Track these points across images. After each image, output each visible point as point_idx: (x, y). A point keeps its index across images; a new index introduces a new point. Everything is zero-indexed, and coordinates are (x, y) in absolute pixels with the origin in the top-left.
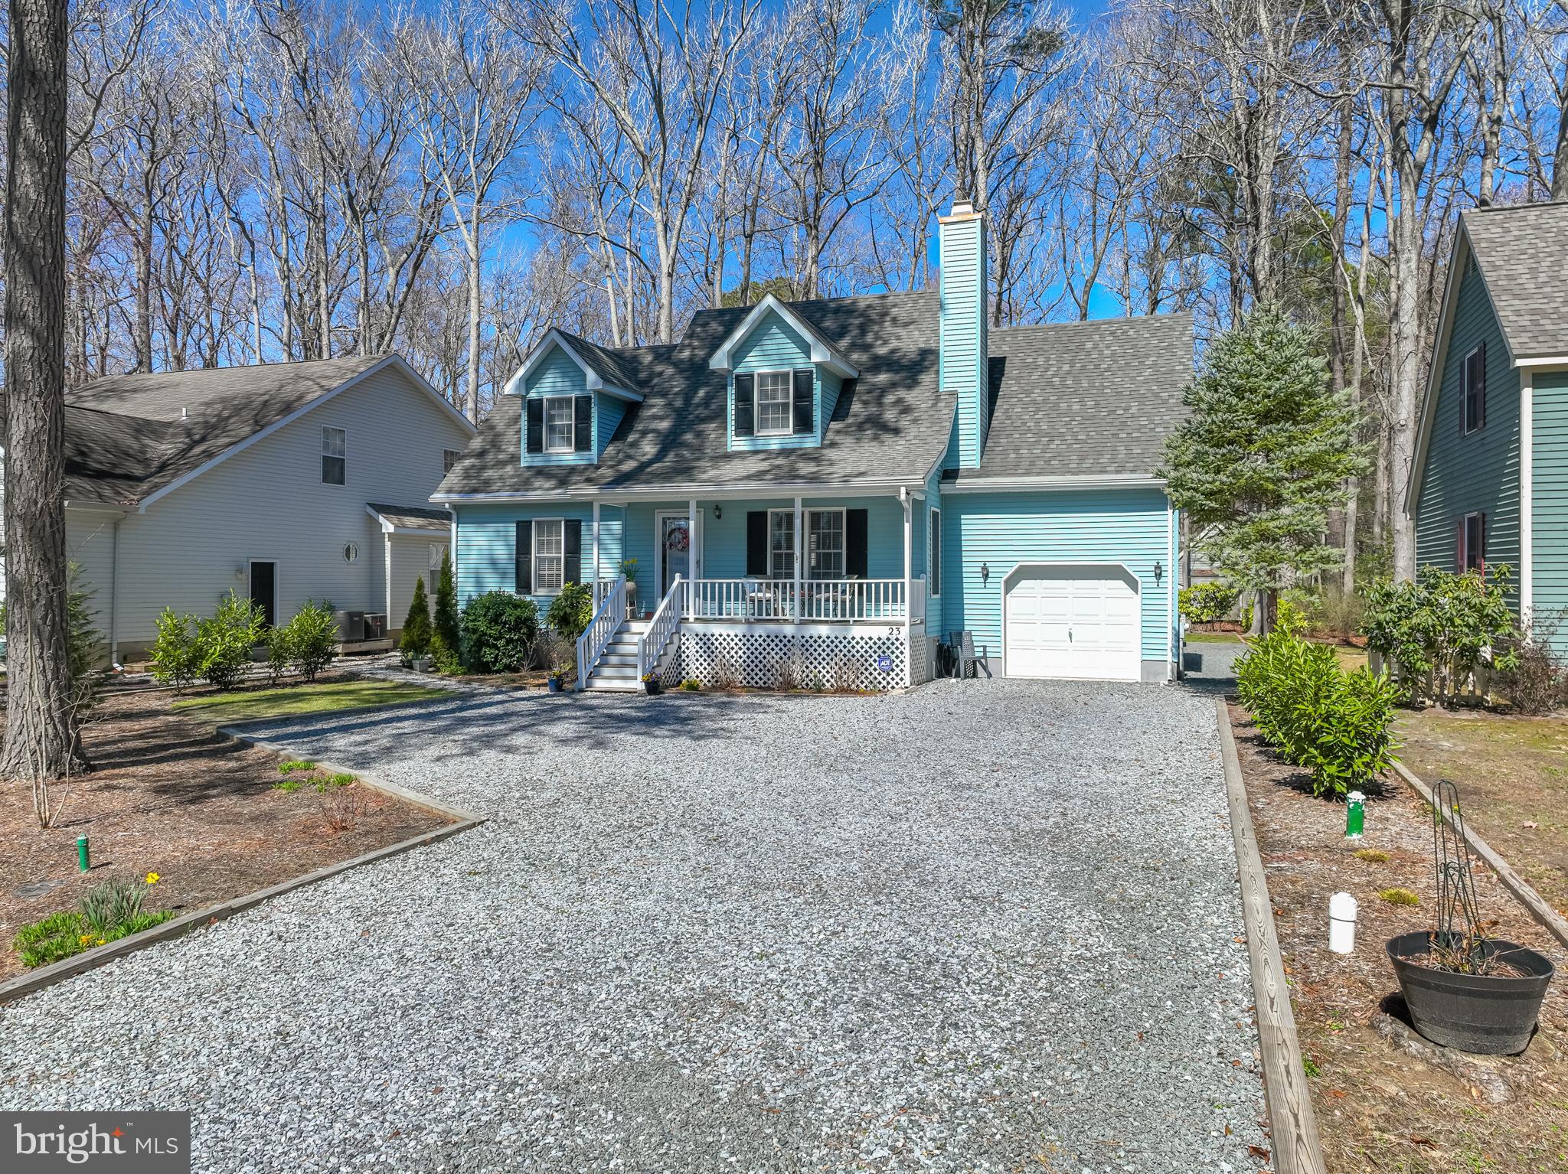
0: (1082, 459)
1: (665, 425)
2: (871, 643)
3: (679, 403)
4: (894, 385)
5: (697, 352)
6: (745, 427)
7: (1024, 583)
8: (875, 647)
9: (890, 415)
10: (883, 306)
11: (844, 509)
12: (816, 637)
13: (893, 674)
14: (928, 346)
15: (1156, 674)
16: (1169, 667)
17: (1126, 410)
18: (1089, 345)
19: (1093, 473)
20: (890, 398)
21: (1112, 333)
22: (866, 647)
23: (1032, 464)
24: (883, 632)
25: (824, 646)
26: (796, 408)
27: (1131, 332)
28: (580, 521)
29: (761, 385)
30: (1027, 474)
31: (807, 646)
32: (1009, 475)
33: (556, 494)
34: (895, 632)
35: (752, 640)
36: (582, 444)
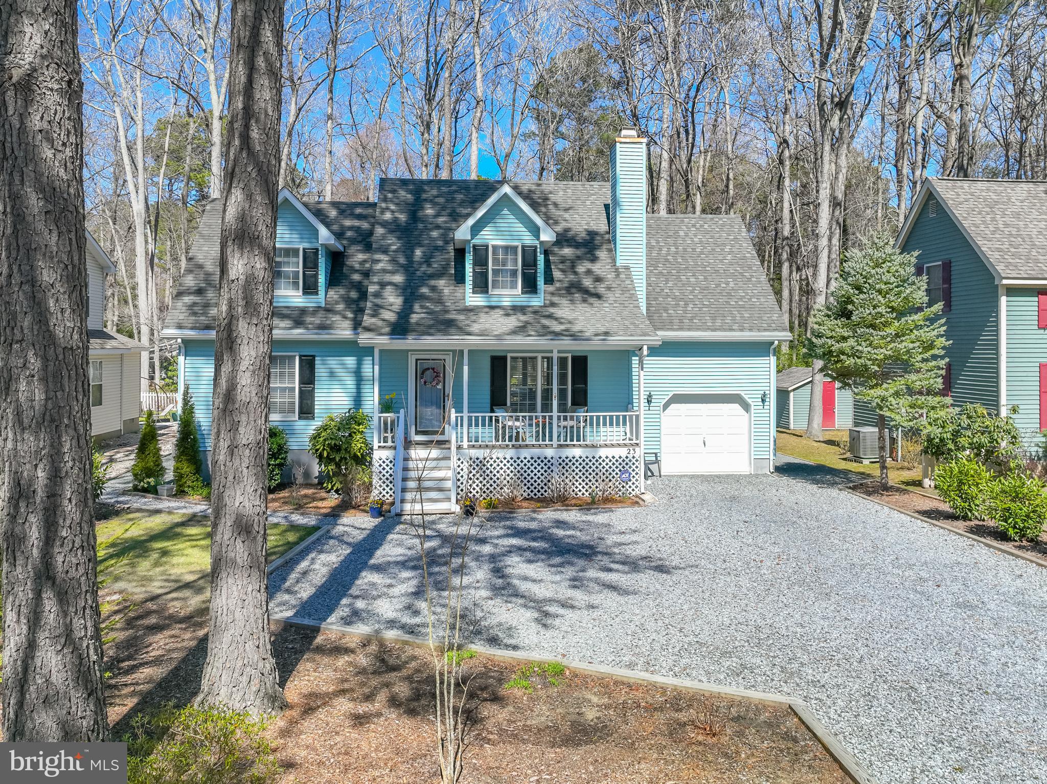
0: (714, 319)
1: (399, 278)
2: (614, 460)
3: (402, 260)
4: (579, 258)
5: (397, 215)
6: (481, 286)
7: (673, 406)
8: (617, 464)
9: (587, 282)
10: (542, 192)
11: (570, 355)
12: (570, 457)
13: (630, 483)
14: (590, 229)
15: (762, 468)
16: (771, 463)
17: (727, 284)
18: (682, 233)
19: (725, 330)
20: (581, 269)
21: (694, 226)
22: (610, 464)
23: (681, 321)
24: (623, 452)
25: (577, 464)
26: (524, 274)
27: (706, 226)
28: (314, 357)
29: (494, 253)
30: (681, 329)
31: (564, 464)
32: (669, 329)
33: (298, 333)
34: (632, 452)
35: (518, 462)
36: (310, 288)
